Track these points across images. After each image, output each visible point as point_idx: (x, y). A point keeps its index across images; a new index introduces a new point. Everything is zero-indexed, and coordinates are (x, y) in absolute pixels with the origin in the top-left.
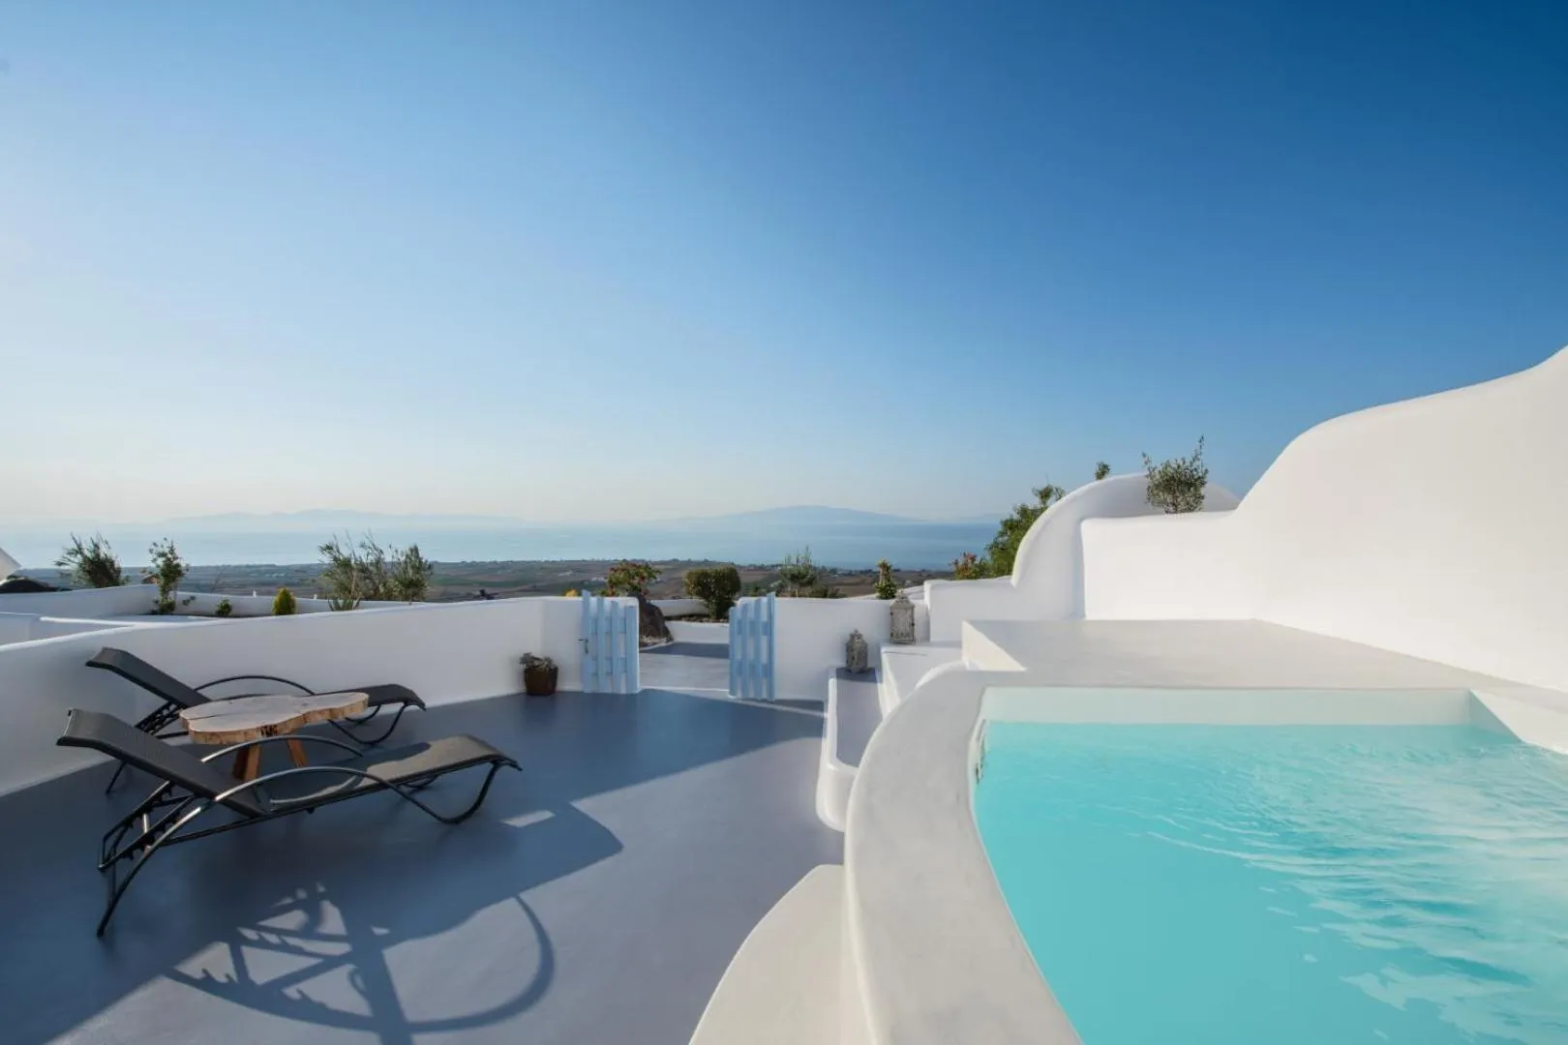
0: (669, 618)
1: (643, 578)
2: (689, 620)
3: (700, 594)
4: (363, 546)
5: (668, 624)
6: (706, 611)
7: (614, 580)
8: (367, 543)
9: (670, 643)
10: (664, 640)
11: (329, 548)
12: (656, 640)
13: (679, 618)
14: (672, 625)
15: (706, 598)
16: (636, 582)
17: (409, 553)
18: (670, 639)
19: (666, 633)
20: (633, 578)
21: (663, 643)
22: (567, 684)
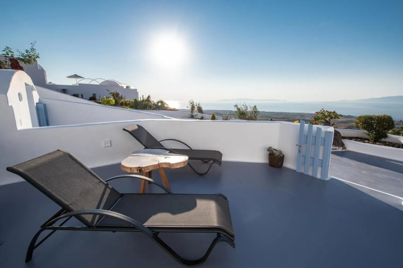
0: (344, 138)
1: (332, 118)
2: (356, 140)
3: (365, 128)
4: (243, 105)
5: (344, 141)
6: (367, 137)
7: (317, 118)
8: (244, 105)
9: (344, 150)
10: (342, 148)
11: (236, 106)
12: (337, 148)
13: (351, 138)
14: (346, 142)
15: (369, 130)
16: (327, 119)
17: (254, 107)
18: (344, 148)
19: (343, 145)
20: (327, 118)
21: (340, 149)
22: (289, 164)
